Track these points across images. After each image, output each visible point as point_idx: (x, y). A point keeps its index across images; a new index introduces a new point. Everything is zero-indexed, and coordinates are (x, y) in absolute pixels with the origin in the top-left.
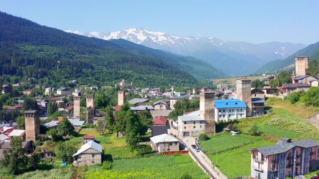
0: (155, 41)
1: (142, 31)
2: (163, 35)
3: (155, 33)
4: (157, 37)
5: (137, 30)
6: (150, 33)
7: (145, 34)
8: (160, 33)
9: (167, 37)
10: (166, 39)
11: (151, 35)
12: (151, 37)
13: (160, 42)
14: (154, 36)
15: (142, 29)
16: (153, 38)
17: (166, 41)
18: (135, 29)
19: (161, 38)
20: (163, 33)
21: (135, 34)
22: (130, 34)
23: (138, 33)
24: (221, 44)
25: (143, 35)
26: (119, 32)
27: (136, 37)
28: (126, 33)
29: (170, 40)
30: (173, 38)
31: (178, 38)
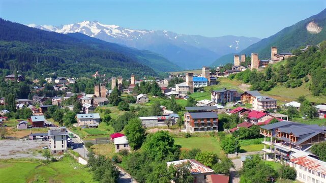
0: (109, 34)
1: (95, 25)
2: (117, 28)
3: (110, 26)
4: (111, 31)
5: (90, 22)
6: (104, 26)
7: (99, 27)
8: (114, 26)
10: (120, 32)
11: (105, 28)
12: (105, 30)
13: (114, 35)
14: (107, 29)
15: (95, 22)
16: (107, 32)
17: (121, 34)
18: (88, 22)
19: (115, 32)
20: (117, 27)
21: (89, 27)
22: (84, 27)
23: (92, 26)
24: (175, 38)
25: (96, 28)
26: (72, 25)
27: (90, 30)
28: (79, 26)
29: (124, 33)
30: (127, 32)
31: (133, 31)
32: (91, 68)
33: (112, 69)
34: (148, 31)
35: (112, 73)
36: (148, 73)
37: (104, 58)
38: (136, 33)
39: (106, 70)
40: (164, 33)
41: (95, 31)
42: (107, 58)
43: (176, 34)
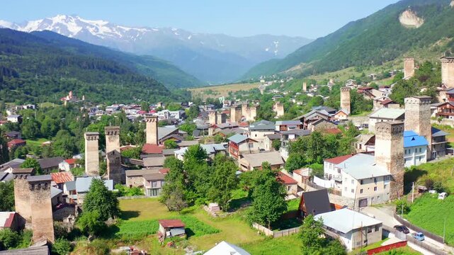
0: (94, 34)
1: (73, 20)
2: (106, 25)
3: (94, 23)
4: (97, 28)
5: (67, 17)
6: (87, 22)
7: (79, 23)
8: (101, 22)
9: (111, 29)
10: (110, 31)
11: (87, 24)
12: (88, 27)
13: (101, 35)
14: (92, 26)
15: (74, 16)
16: (91, 30)
17: (111, 34)
18: (64, 17)
19: (104, 30)
20: (106, 23)
21: (65, 24)
22: (58, 24)
23: (69, 23)
24: (189, 38)
25: (75, 25)
26: (41, 21)
27: (67, 27)
28: (51, 22)
29: (116, 32)
30: (120, 30)
31: (128, 29)
32: (61, 86)
33: (98, 86)
34: (150, 29)
35: (98, 93)
36: (157, 90)
37: (85, 68)
38: (132, 32)
39: (88, 88)
40: (173, 32)
41: (73, 30)
42: (89, 68)
43: (189, 34)
